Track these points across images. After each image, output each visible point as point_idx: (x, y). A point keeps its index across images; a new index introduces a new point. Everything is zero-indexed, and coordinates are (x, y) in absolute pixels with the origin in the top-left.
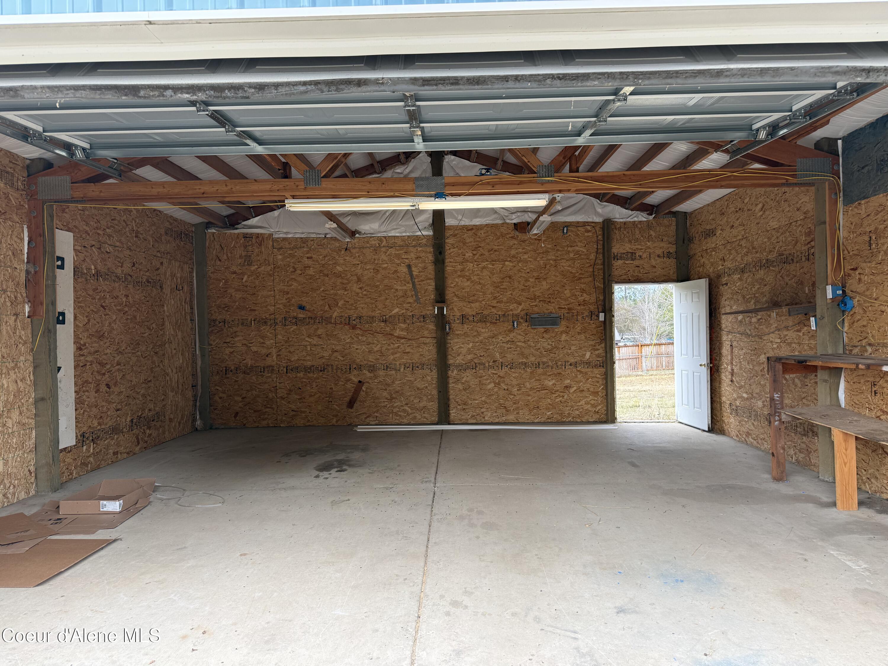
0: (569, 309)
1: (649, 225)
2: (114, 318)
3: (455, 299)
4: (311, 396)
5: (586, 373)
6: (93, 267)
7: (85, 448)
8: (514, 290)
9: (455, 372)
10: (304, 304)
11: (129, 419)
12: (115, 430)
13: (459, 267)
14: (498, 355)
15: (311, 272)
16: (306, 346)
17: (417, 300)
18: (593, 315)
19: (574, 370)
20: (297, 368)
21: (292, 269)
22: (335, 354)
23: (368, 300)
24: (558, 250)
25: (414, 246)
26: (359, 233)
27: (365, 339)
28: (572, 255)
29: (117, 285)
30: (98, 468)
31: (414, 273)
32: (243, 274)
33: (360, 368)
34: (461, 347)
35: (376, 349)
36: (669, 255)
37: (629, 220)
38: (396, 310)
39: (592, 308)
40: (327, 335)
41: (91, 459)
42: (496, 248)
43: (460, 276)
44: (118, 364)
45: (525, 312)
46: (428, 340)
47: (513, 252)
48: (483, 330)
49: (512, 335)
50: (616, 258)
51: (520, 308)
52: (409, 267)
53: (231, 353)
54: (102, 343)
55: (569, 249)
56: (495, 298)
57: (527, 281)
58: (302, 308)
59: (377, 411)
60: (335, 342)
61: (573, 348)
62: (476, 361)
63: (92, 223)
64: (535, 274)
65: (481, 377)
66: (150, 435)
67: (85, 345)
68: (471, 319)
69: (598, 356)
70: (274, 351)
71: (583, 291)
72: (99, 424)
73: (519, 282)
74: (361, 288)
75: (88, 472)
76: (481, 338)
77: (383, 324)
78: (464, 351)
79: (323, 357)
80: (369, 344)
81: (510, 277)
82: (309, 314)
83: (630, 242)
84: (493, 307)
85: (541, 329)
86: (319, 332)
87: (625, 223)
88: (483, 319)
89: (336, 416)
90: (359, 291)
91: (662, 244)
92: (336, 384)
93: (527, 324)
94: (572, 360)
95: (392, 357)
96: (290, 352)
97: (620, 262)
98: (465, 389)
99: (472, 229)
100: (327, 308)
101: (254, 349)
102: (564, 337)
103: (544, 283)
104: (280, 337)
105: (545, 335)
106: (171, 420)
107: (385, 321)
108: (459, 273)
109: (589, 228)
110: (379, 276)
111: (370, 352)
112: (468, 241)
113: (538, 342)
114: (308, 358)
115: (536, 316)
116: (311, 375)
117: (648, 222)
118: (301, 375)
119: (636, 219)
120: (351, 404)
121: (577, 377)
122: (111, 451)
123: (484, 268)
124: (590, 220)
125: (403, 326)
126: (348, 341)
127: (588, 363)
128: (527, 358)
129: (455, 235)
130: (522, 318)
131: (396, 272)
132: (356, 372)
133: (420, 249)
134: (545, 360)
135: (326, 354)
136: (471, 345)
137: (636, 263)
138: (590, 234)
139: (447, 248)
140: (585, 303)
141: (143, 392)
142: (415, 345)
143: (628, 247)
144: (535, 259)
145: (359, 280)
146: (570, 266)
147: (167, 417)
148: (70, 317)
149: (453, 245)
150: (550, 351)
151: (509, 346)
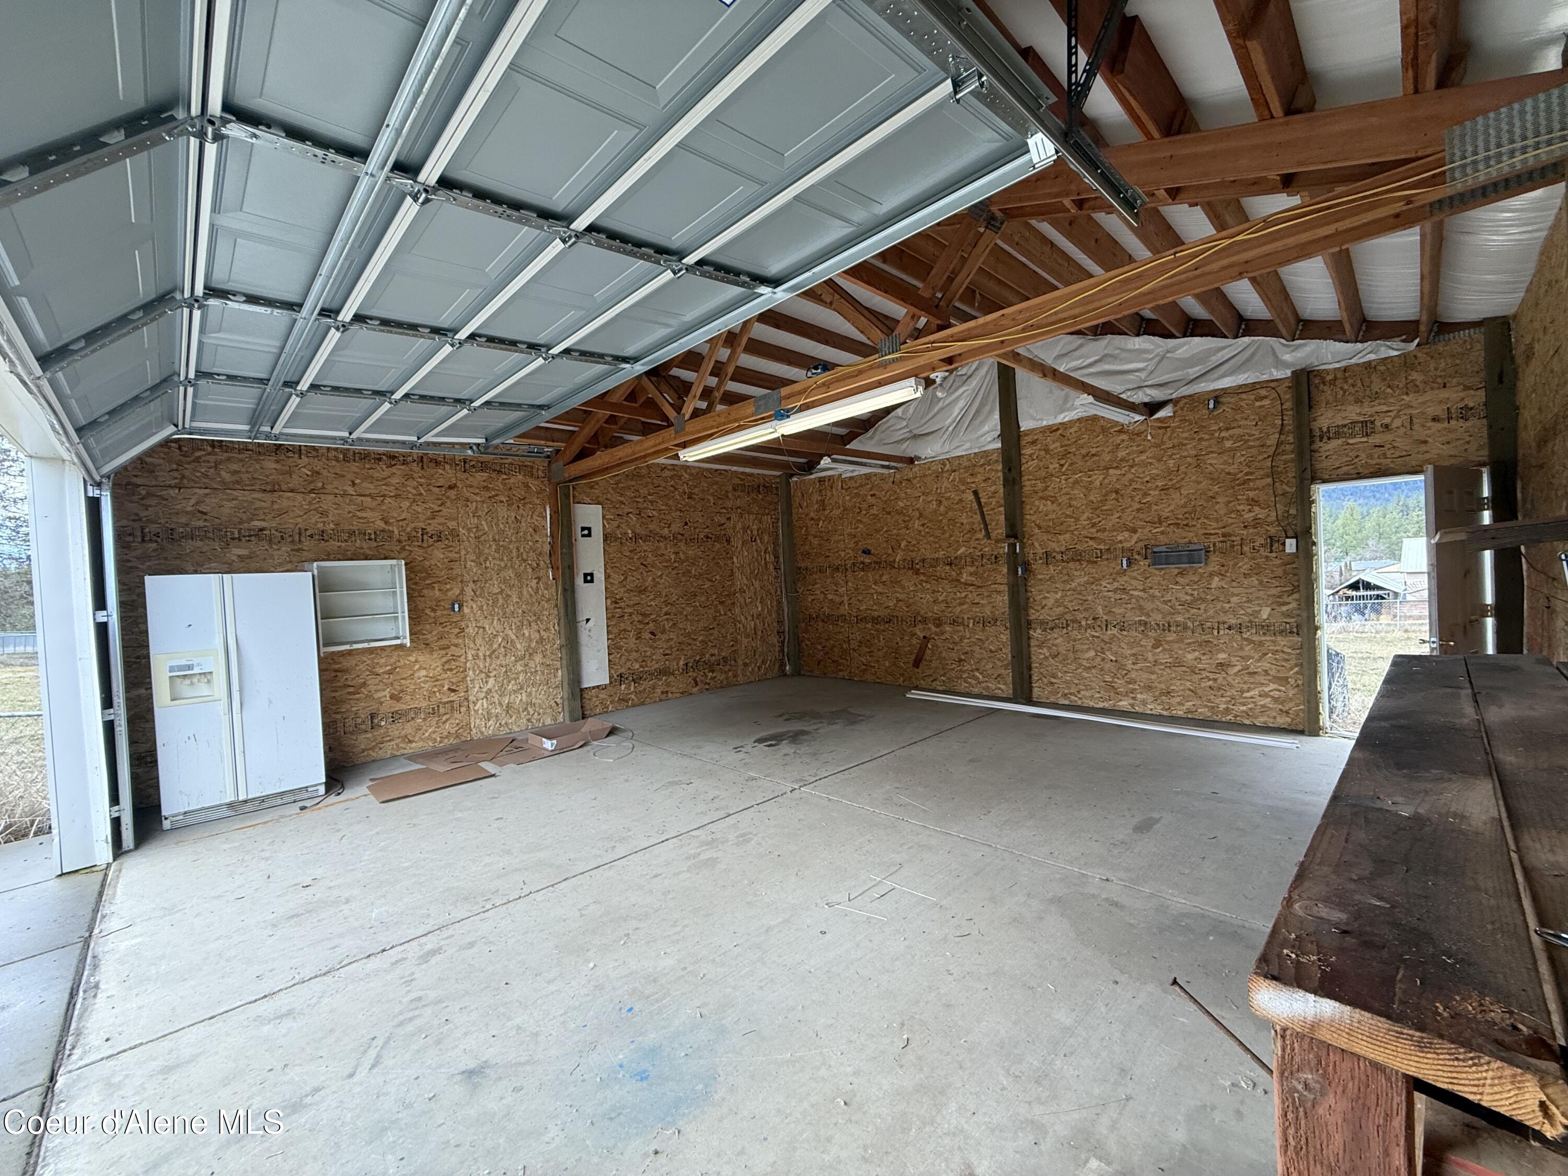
0: (1224, 535)
1: (1406, 362)
2: (660, 573)
3: (1037, 531)
4: (879, 650)
5: (1261, 644)
6: (630, 531)
7: (623, 687)
8: (1123, 511)
9: (1039, 631)
10: (869, 548)
11: (682, 663)
12: (665, 672)
13: (1040, 485)
14: (1100, 609)
15: (874, 511)
16: (872, 594)
17: (988, 535)
18: (1274, 542)
19: (1238, 637)
20: (865, 618)
21: (858, 510)
22: (900, 604)
23: (931, 539)
24: (1201, 439)
25: (982, 465)
26: (919, 458)
27: (928, 586)
28: (1228, 444)
29: (662, 544)
30: (643, 704)
31: (983, 500)
32: (819, 519)
33: (925, 621)
34: (1045, 598)
35: (941, 599)
36: (1465, 413)
37: (1353, 361)
38: (962, 550)
39: (1272, 530)
40: (891, 582)
41: (633, 696)
42: (1094, 451)
43: (1042, 498)
44: (666, 614)
45: (1142, 544)
46: (1002, 588)
47: (1121, 454)
48: (1076, 573)
49: (1122, 580)
50: (1326, 436)
51: (1135, 537)
52: (976, 493)
53: (813, 600)
54: (643, 596)
55: (1223, 434)
56: (1094, 525)
57: (1146, 495)
58: (866, 552)
59: (944, 675)
60: (900, 590)
61: (1234, 599)
62: (1068, 617)
63: (628, 493)
64: (1160, 484)
65: (1075, 640)
66: (713, 678)
67: (622, 599)
68: (1059, 557)
69: (1288, 615)
70: (846, 598)
71: (1253, 502)
72: (641, 666)
73: (1132, 498)
74: (923, 525)
75: (627, 707)
76: (1073, 585)
77: (948, 568)
78: (1050, 602)
79: (888, 607)
80: (934, 591)
81: (1117, 492)
82: (875, 559)
83: (1358, 401)
84: (1091, 538)
85: (1173, 569)
86: (884, 578)
87: (1345, 369)
88: (1077, 557)
89: (902, 675)
90: (921, 528)
91: (1444, 394)
92: (902, 639)
93: (1147, 562)
94: (1233, 621)
95: (959, 609)
96: (859, 600)
97: (1335, 443)
98: (1054, 657)
99: (1058, 429)
100: (890, 551)
101: (830, 597)
102: (1216, 582)
103: (1176, 496)
104: (850, 584)
105: (1179, 579)
106: (745, 665)
107: (950, 564)
108: (1040, 494)
109: (1263, 392)
110: (942, 509)
111: (934, 601)
112: (1051, 447)
113: (1167, 590)
114: (875, 607)
115: (1164, 549)
116: (878, 627)
117: (1404, 356)
118: (869, 626)
119: (1372, 357)
120: (917, 663)
121: (1242, 649)
122: (659, 691)
123: (1076, 482)
124: (1265, 377)
125: (972, 569)
126: (912, 588)
127: (1265, 628)
128: (1148, 615)
129: (1034, 442)
130: (1139, 554)
131: (961, 500)
132: (921, 626)
133: (988, 468)
134: (1180, 618)
135: (891, 604)
136: (1060, 594)
137: (1376, 439)
138: (1266, 402)
139: (1023, 461)
140: (1257, 523)
141: (701, 638)
142: (986, 594)
143: (1353, 413)
144: (1159, 460)
145: (921, 515)
146: (1225, 463)
147: (740, 662)
148: (600, 576)
149: (1031, 455)
150: (1190, 605)
151: (1118, 597)
